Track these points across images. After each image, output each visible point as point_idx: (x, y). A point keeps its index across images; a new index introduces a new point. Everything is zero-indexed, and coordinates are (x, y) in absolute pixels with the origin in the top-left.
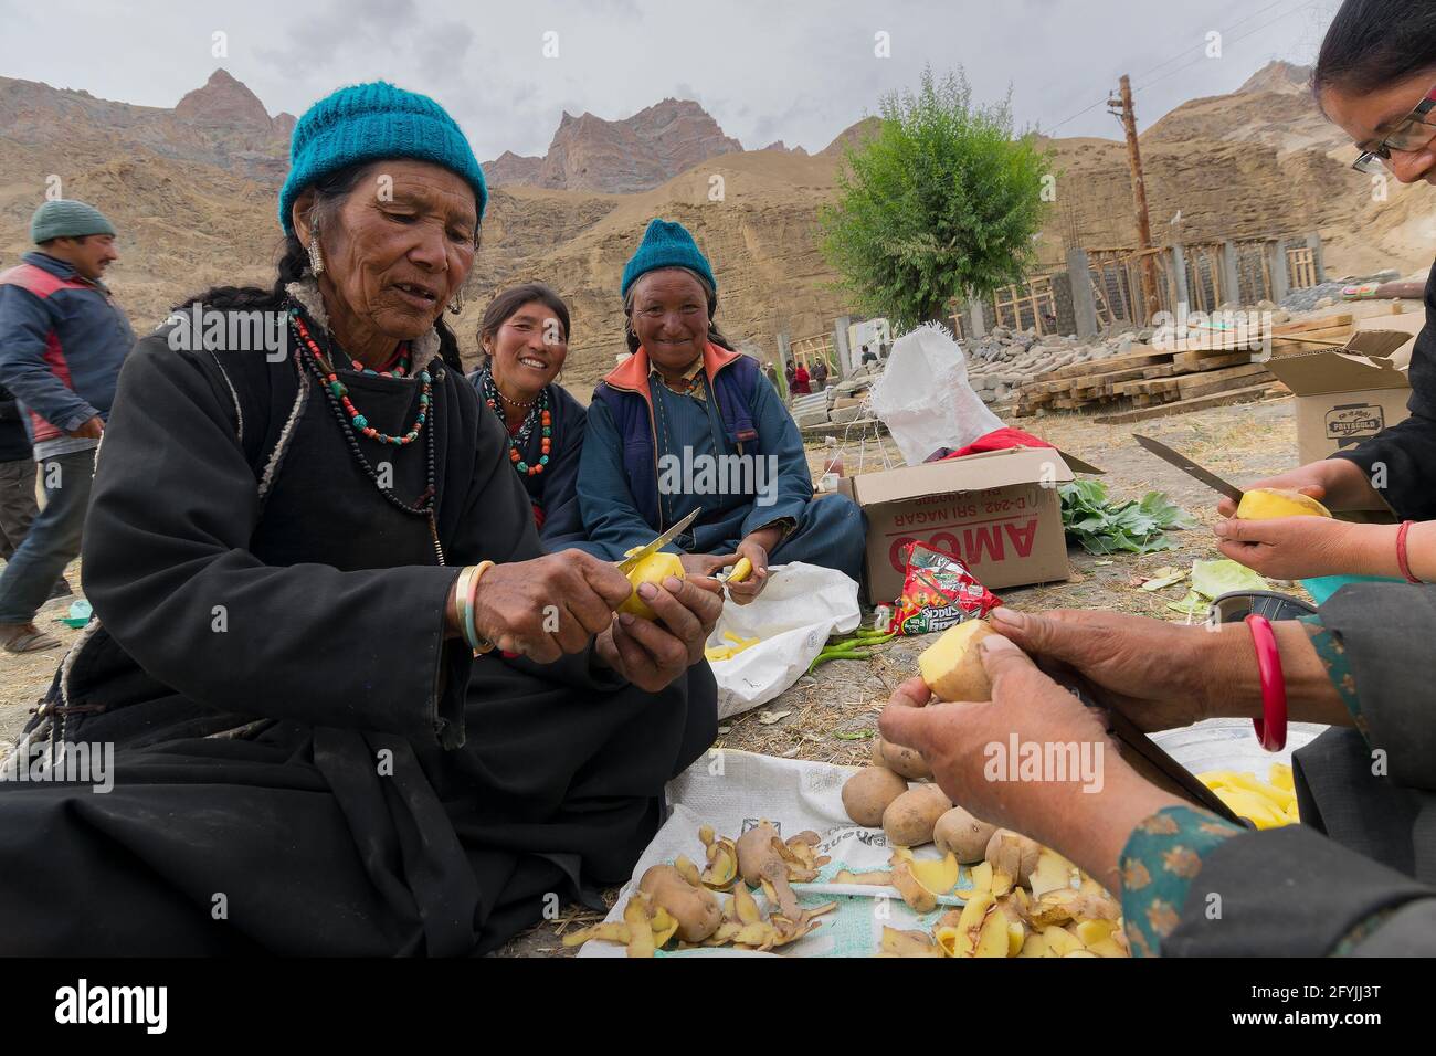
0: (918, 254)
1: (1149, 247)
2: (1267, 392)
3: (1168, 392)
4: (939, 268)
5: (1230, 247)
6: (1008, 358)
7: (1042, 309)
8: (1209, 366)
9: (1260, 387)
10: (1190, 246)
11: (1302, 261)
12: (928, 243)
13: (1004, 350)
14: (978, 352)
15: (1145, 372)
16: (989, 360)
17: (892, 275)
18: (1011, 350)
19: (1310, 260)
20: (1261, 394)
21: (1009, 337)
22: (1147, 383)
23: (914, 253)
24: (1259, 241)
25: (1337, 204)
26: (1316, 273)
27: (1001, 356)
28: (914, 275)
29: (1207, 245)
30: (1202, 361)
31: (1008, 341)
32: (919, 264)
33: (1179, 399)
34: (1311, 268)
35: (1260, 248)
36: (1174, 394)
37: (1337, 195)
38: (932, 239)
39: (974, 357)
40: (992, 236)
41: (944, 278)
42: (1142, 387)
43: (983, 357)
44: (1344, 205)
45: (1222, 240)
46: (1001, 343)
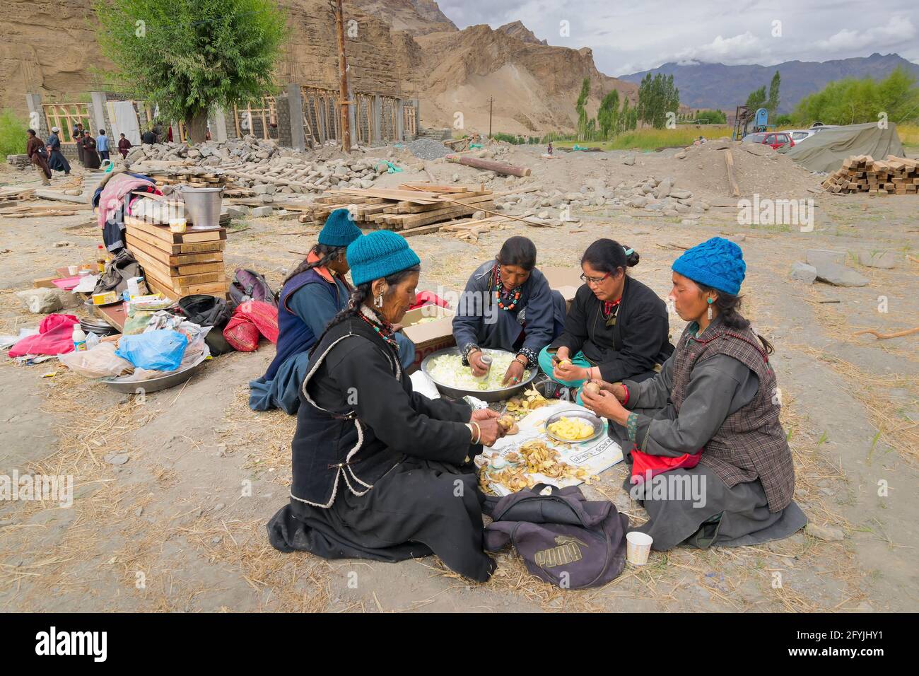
0: (191, 69)
1: (346, 100)
2: (440, 228)
3: (398, 224)
4: (205, 82)
5: (378, 99)
6: (258, 160)
7: (268, 119)
8: (416, 211)
9: (437, 225)
10: (358, 93)
11: (410, 113)
12: (197, 61)
13: (254, 153)
14: (235, 152)
15: (384, 210)
16: (244, 159)
17: (165, 77)
18: (259, 154)
19: (414, 114)
20: (437, 230)
21: (256, 144)
22: (387, 217)
23: (188, 67)
24: (392, 98)
25: (417, 71)
26: (416, 122)
27: (252, 157)
28: (185, 82)
29: (366, 95)
30: (412, 208)
31: (256, 147)
32: (191, 76)
33: (402, 228)
34: (414, 119)
35: (391, 101)
36: (400, 226)
37: (417, 65)
38: (202, 58)
39: (232, 155)
40: (248, 68)
41: (210, 91)
42: (384, 219)
43: (239, 156)
44: (420, 72)
45: (374, 94)
46: (251, 147)
